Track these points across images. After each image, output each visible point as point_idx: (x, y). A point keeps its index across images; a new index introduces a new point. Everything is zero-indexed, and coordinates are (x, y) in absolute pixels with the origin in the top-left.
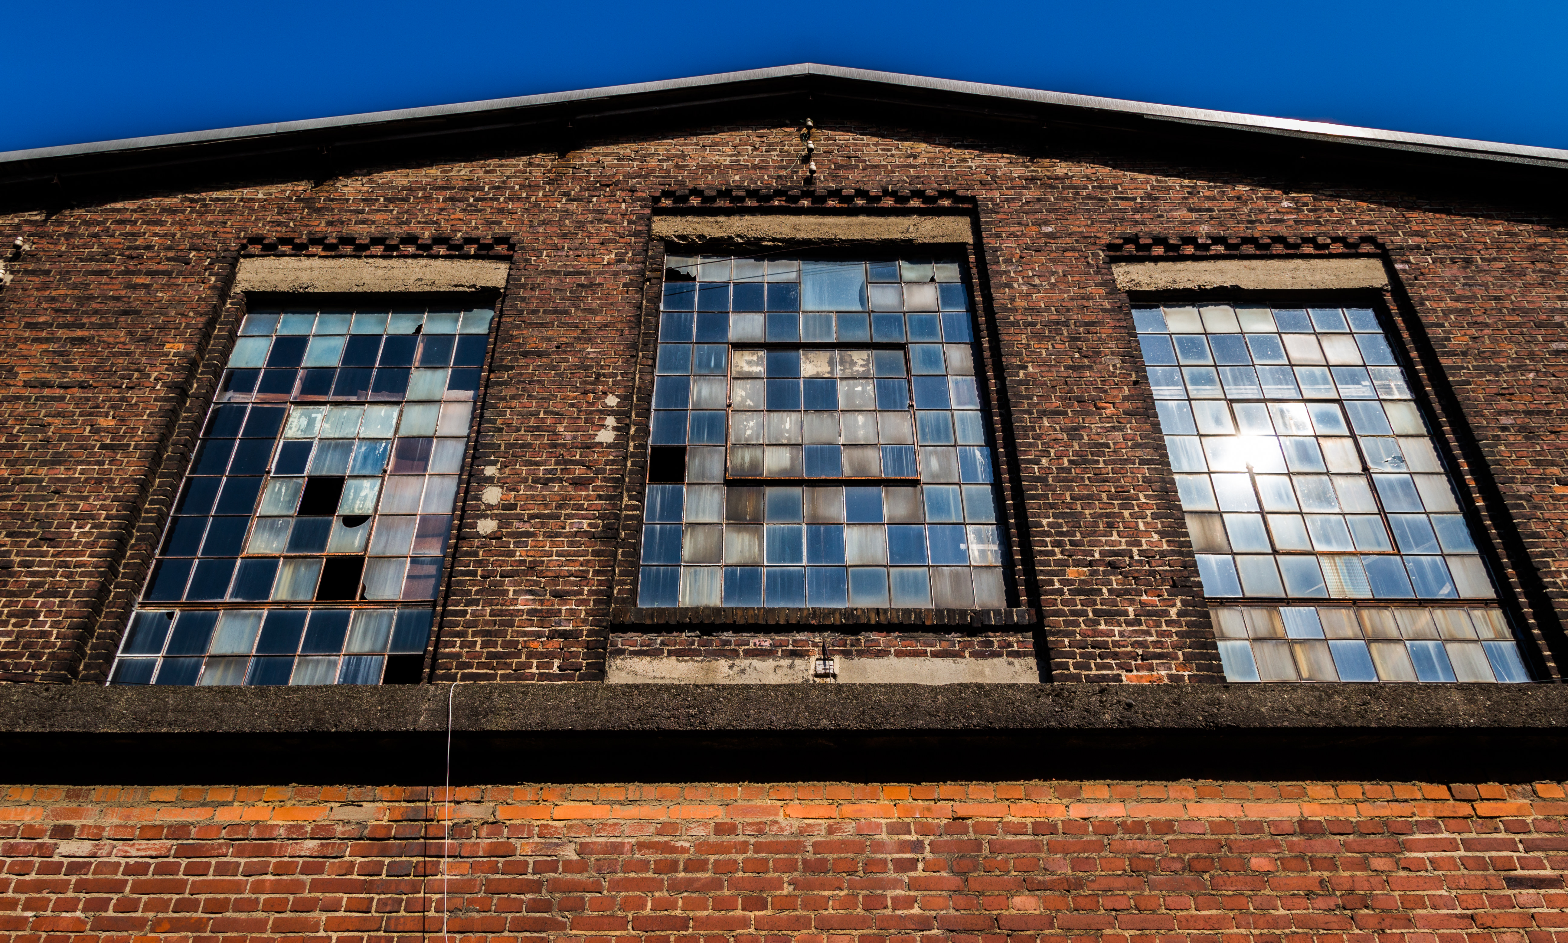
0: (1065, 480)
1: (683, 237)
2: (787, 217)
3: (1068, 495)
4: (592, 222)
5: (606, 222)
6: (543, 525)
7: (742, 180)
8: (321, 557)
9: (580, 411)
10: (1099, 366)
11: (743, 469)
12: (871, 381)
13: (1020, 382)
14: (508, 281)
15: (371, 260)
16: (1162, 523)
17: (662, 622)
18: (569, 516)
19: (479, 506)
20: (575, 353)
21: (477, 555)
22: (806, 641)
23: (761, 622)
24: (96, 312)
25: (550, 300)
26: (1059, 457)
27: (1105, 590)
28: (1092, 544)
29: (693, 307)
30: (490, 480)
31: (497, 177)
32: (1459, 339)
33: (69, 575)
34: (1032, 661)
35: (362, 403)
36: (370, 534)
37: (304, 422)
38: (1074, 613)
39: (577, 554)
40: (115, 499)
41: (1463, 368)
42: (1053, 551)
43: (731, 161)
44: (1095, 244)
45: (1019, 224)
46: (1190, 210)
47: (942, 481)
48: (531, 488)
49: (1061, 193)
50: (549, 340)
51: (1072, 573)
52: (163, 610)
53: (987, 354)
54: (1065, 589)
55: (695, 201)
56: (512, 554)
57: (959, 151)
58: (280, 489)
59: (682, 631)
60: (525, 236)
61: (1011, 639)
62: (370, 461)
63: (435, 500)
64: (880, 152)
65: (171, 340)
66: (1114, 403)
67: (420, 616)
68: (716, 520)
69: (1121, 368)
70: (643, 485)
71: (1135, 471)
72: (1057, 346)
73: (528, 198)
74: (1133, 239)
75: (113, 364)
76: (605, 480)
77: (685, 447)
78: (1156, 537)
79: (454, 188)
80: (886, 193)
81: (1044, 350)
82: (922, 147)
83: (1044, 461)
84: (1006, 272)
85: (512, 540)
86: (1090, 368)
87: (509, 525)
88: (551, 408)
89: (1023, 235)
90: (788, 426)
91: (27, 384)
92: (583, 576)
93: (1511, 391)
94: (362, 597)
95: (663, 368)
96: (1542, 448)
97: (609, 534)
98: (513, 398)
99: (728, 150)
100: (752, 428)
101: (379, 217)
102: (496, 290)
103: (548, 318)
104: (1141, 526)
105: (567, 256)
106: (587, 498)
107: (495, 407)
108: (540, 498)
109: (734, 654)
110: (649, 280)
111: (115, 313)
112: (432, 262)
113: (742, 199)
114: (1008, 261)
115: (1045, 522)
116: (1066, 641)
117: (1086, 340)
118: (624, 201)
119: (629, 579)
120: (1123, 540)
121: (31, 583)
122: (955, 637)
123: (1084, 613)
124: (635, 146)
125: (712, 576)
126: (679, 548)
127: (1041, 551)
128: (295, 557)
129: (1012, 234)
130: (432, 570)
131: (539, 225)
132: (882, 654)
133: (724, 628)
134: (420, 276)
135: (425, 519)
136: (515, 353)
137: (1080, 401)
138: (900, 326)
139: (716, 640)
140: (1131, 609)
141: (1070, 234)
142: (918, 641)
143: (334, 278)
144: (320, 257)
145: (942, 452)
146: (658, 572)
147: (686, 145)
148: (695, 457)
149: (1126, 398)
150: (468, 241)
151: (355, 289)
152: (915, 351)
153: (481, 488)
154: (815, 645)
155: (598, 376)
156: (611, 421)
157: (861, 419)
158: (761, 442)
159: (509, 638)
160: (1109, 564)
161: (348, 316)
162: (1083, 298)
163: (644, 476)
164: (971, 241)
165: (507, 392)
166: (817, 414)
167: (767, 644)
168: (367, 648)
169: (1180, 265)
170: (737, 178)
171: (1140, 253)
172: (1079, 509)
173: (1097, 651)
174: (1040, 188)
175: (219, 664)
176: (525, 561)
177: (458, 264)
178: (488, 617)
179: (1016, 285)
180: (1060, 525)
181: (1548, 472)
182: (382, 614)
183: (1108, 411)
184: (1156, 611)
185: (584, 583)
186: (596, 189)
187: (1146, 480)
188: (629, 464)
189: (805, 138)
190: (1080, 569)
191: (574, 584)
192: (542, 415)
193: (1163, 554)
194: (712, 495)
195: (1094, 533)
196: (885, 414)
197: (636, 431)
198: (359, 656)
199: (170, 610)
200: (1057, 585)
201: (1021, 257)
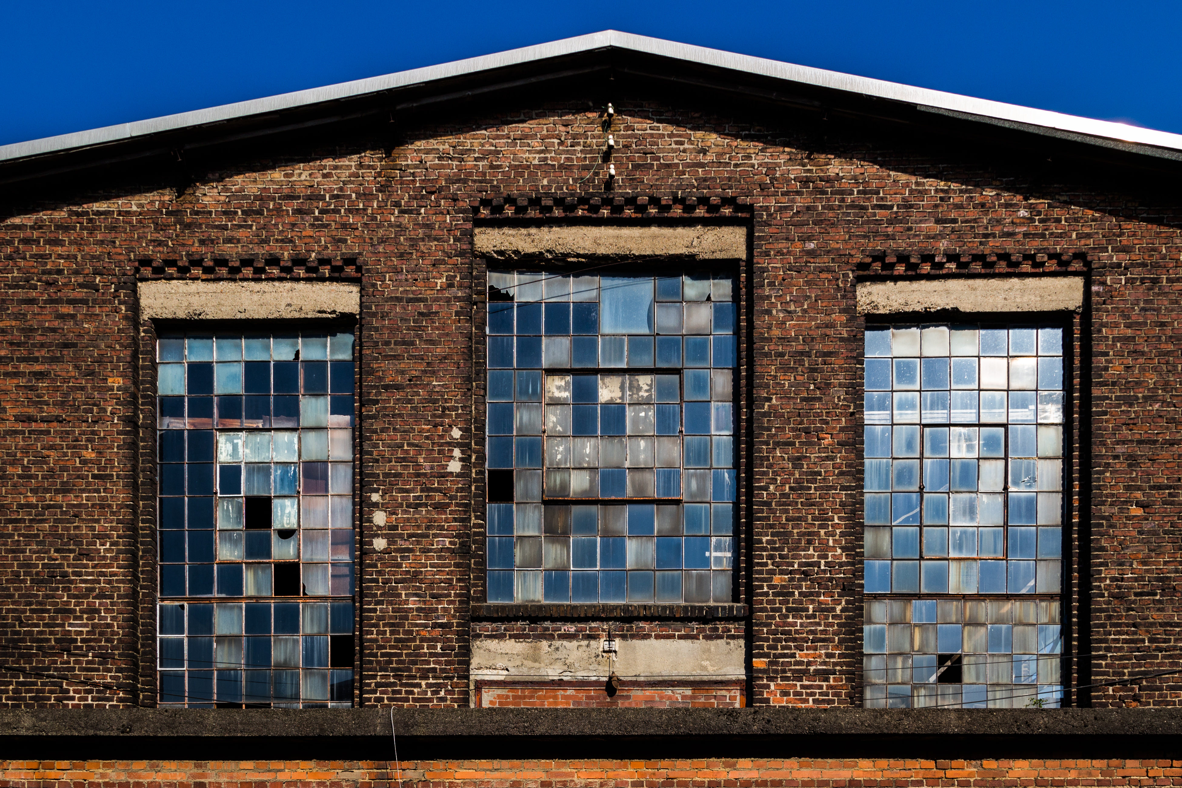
0: (785, 504)
1: (501, 253)
2: (589, 228)
3: (784, 516)
4: (423, 240)
5: (436, 239)
6: (418, 542)
7: (549, 187)
8: (269, 563)
9: (433, 443)
10: (828, 398)
11: (555, 491)
12: (652, 407)
13: (765, 414)
14: (361, 306)
15: (245, 284)
16: (846, 540)
17: (504, 615)
18: (435, 536)
19: (372, 527)
20: (424, 387)
21: (376, 567)
22: (598, 628)
23: (569, 615)
24: (42, 345)
25: (398, 330)
26: (783, 484)
27: (796, 593)
28: (795, 557)
29: (512, 331)
30: (376, 505)
31: (334, 182)
32: (1116, 369)
33: (109, 582)
34: (742, 642)
35: (269, 430)
36: (299, 545)
37: (230, 447)
38: (773, 610)
39: (444, 566)
40: (119, 522)
41: (1107, 398)
42: (767, 563)
43: (540, 159)
44: (848, 263)
45: (787, 239)
46: (938, 221)
47: (698, 500)
48: (405, 512)
49: (828, 200)
50: (402, 372)
51: (777, 580)
52: (177, 603)
53: (743, 382)
54: (771, 592)
55: (509, 211)
56: (400, 566)
57: (744, 144)
58: (228, 507)
59: (517, 621)
60: (368, 258)
61: (731, 626)
62: (286, 483)
63: (339, 517)
64: (674, 146)
65: (110, 374)
66: (832, 434)
67: (345, 607)
68: (537, 534)
69: (844, 399)
70: (484, 506)
71: (836, 496)
72: (798, 378)
73: (365, 210)
74: (880, 257)
75: (74, 399)
76: (457, 505)
77: (513, 471)
78: (839, 551)
79: (299, 197)
80: (676, 200)
81: (787, 381)
82: (713, 138)
83: (772, 487)
84: (769, 297)
85: (399, 555)
86: (820, 399)
87: (395, 542)
88: (412, 441)
89: (789, 253)
90: (588, 451)
91: (18, 419)
92: (449, 582)
93: (1135, 421)
94: (304, 594)
95: (493, 396)
96: (1137, 475)
97: (464, 551)
98: (383, 430)
99: (536, 144)
100: (561, 453)
101: (240, 234)
102: (352, 315)
103: (399, 349)
104: (831, 543)
105: (407, 280)
106: (446, 520)
107: (370, 439)
108: (413, 521)
109: (551, 637)
110: (475, 303)
111: (57, 345)
112: (295, 285)
113: (549, 209)
114: (771, 284)
115: (764, 539)
116: (765, 630)
117: (822, 371)
118: (448, 213)
119: (480, 583)
120: (816, 554)
121: (86, 588)
122: (695, 625)
123: (779, 610)
124: (452, 140)
125: (536, 577)
126: (512, 556)
127: (758, 563)
128: (252, 563)
129: (779, 252)
130: (346, 571)
131: (379, 243)
132: (647, 637)
133: (545, 619)
134: (289, 301)
135: (334, 532)
136: (378, 386)
137: (807, 432)
138: (678, 349)
139: (540, 627)
140: (811, 607)
141: (829, 251)
142: (670, 628)
143: (219, 304)
144: (203, 280)
145: (701, 474)
146: (499, 575)
147: (497, 137)
148: (520, 479)
149: (842, 429)
150: (323, 262)
151: (239, 316)
152: (688, 374)
153: (371, 512)
154: (603, 630)
155: (444, 409)
156: (457, 453)
157: (642, 443)
158: (568, 466)
159: (406, 628)
160: (804, 572)
161: (238, 341)
162: (827, 326)
163: (485, 499)
164: (744, 257)
165: (377, 426)
166: (610, 439)
167: (573, 630)
168: (315, 631)
169: (915, 285)
170: (545, 182)
171: (884, 273)
172: (790, 529)
173: (784, 637)
174: (811, 193)
175: (224, 641)
176: (409, 571)
177: (318, 287)
178: (391, 614)
179: (774, 312)
180: (774, 542)
181: (1132, 495)
182: (320, 606)
183: (826, 442)
184: (827, 608)
185: (451, 588)
186: (423, 197)
187: (842, 504)
188: (473, 488)
189: (607, 126)
190: (783, 576)
191: (444, 588)
192: (406, 448)
193: (841, 565)
194: (533, 513)
195: (797, 549)
196: (661, 439)
197: (476, 459)
198: (312, 636)
199: (181, 603)
200: (766, 589)
201: (784, 280)
